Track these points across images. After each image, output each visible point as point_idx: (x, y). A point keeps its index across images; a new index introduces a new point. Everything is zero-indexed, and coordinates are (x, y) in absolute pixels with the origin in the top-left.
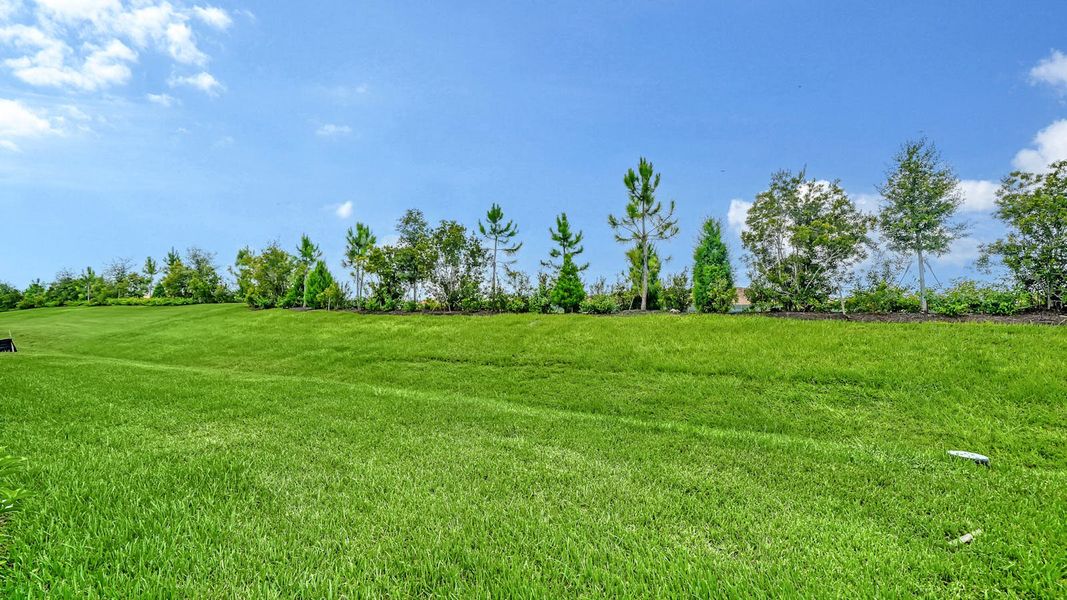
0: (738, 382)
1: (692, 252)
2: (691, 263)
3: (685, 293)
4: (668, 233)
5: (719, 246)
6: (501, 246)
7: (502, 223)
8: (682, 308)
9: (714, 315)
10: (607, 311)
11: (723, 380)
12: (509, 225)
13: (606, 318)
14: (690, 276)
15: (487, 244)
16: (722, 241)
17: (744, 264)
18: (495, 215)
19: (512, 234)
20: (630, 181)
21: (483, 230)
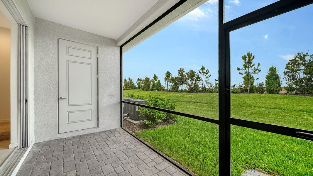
0: (280, 110)
1: (266, 76)
2: (265, 80)
3: (263, 88)
4: (257, 71)
5: (275, 75)
6: (204, 76)
7: (205, 71)
8: (262, 92)
9: (273, 94)
10: (237, 93)
11: (275, 110)
12: (207, 71)
13: (237, 94)
14: (265, 83)
15: (201, 75)
16: (277, 73)
17: (285, 80)
18: (203, 69)
19: (208, 73)
20: (244, 58)
21: (200, 72)
